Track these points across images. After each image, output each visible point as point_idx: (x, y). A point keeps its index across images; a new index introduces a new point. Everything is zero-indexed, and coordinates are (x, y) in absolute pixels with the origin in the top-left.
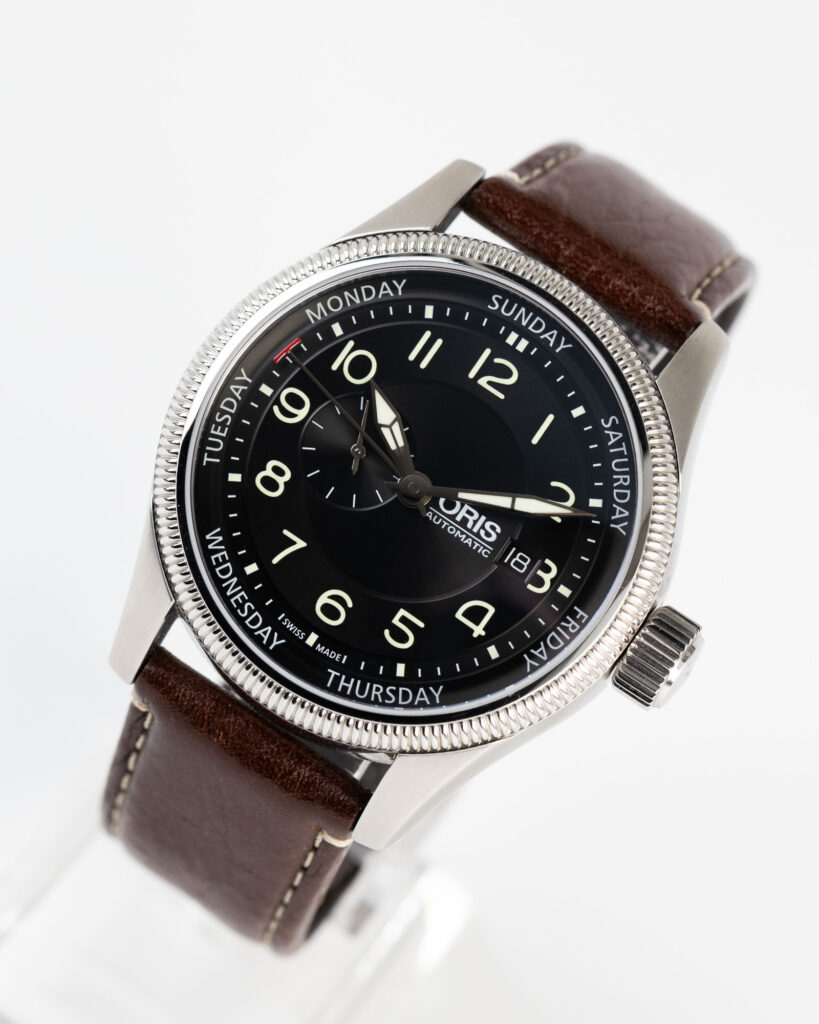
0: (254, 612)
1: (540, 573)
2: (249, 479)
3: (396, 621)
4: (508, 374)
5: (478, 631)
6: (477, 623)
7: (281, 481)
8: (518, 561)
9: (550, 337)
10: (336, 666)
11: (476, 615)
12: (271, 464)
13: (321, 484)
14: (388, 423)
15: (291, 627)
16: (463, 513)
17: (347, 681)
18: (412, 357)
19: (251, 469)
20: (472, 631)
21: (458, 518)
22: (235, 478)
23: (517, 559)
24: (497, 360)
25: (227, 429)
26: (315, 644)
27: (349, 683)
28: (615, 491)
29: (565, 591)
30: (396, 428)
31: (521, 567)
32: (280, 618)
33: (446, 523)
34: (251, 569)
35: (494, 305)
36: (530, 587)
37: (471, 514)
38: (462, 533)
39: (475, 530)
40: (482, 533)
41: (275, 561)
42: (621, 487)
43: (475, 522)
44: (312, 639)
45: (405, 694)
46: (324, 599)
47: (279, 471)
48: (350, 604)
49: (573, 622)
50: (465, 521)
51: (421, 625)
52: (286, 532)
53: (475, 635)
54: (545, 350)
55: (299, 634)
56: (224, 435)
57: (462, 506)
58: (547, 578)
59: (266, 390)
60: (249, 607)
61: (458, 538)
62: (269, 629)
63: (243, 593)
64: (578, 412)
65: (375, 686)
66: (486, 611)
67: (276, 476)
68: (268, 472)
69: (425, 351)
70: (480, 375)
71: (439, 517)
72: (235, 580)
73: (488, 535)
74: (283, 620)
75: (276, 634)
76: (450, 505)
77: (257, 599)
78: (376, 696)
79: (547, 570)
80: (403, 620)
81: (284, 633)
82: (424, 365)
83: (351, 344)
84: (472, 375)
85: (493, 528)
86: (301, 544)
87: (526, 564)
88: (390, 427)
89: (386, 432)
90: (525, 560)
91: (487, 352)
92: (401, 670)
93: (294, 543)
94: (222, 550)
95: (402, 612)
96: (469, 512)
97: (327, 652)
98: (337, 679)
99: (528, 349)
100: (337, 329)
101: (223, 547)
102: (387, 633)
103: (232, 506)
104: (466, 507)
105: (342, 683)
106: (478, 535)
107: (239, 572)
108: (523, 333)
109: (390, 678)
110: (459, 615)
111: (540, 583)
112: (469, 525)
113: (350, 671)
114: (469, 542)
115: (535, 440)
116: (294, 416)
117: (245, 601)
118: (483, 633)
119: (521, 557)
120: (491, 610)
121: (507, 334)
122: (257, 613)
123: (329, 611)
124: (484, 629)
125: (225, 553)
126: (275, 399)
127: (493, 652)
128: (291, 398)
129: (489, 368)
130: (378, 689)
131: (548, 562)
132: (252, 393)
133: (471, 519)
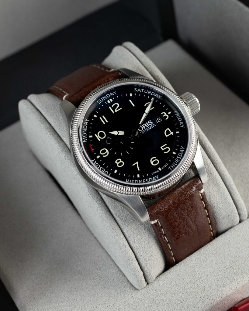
0: (148, 179)
1: (164, 116)
2: (117, 168)
3: (163, 149)
4: (116, 106)
5: (172, 133)
6: (170, 133)
7: (121, 161)
8: (159, 120)
9: (111, 94)
10: (168, 166)
11: (168, 132)
12: (116, 162)
13: (125, 154)
14: (118, 133)
15: (155, 173)
16: (144, 127)
17: (172, 165)
18: (104, 123)
19: (115, 167)
20: (171, 135)
21: (145, 128)
22: (116, 171)
23: (158, 120)
24: (113, 106)
25: (104, 169)
26: (161, 169)
28: (151, 94)
29: (170, 113)
30: (119, 132)
31: (160, 120)
33: (145, 131)
34: (138, 176)
35: (100, 103)
36: (166, 119)
37: (145, 125)
38: (148, 129)
39: (149, 126)
40: (150, 124)
41: (139, 170)
42: (151, 93)
43: (147, 125)
44: (160, 169)
45: (180, 154)
46: (152, 163)
47: (118, 161)
48: (155, 158)
49: (177, 114)
50: (146, 127)
51: (166, 144)
52: (133, 165)
53: (172, 134)
54: (114, 96)
55: (157, 171)
56: (105, 170)
57: (142, 126)
58: (165, 115)
59: (98, 157)
60: (147, 180)
61: (149, 130)
62: (154, 177)
63: (143, 180)
64: (131, 95)
65: (176, 160)
66: (168, 130)
67: (119, 162)
68: (118, 163)
69: (104, 120)
70: (114, 111)
71: (143, 132)
72: (139, 181)
73: (151, 123)
74: (153, 174)
75: (156, 177)
76: (141, 129)
77: (146, 177)
78: (178, 161)
79: (164, 114)
80: (163, 148)
81: (156, 175)
82: (107, 121)
83: (96, 135)
84: (114, 113)
85: (150, 122)
86: (137, 163)
87: (160, 119)
88: (119, 133)
89: (119, 134)
90: (159, 119)
91: (110, 108)
92: (174, 153)
93: (136, 164)
94: (131, 181)
95: (161, 148)
96: (144, 125)
97: (164, 167)
98: (171, 167)
99: (112, 99)
100: (91, 137)
101: (131, 180)
102: (165, 152)
103: (122, 174)
104: (143, 125)
105: (172, 167)
106: (150, 126)
107: (138, 179)
108: (109, 99)
109: (175, 156)
110: (167, 136)
111: (166, 117)
112: (147, 126)
113: (170, 164)
114: (151, 128)
115: (134, 105)
116: (107, 153)
117: (145, 180)
118: (173, 133)
119: (158, 119)
120: (168, 129)
121: (107, 102)
122: (149, 179)
123: (155, 163)
124: (172, 132)
125: (132, 180)
126: (101, 156)
127: (178, 132)
128: (103, 152)
129: (114, 109)
130: (177, 160)
131: (162, 113)
132: (98, 160)
133: (146, 126)
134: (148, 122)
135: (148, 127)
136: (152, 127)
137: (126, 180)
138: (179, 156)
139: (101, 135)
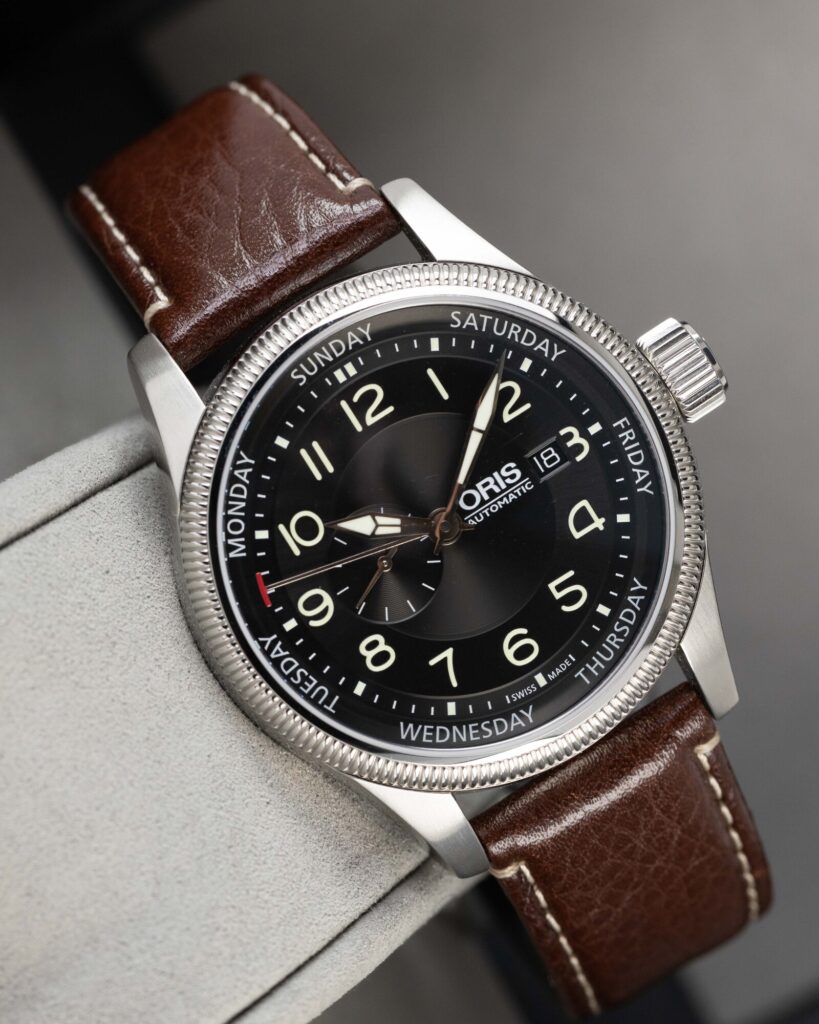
0: (492, 723)
1: (570, 444)
2: (367, 676)
3: (558, 595)
4: (372, 395)
5: (599, 523)
6: (592, 521)
7: (382, 647)
8: (548, 459)
9: (354, 340)
10: (574, 668)
11: (583, 519)
12: (362, 649)
13: (399, 611)
14: (373, 525)
15: (521, 695)
16: (483, 491)
17: (592, 663)
18: (318, 476)
19: (358, 669)
20: (597, 529)
21: (486, 497)
22: (360, 688)
23: (545, 459)
24: (356, 398)
25: (311, 677)
26: (547, 678)
27: (595, 663)
28: (522, 342)
29: (595, 428)
30: (381, 520)
31: (554, 459)
32: (509, 702)
33: (486, 511)
34: (451, 709)
35: (301, 380)
36: (579, 458)
37: (487, 484)
38: (501, 500)
39: (504, 486)
40: (509, 481)
41: (454, 683)
42: (521, 335)
43: (496, 483)
44: (541, 680)
45: (628, 615)
46: (509, 653)
47: (372, 645)
48: (524, 631)
49: (626, 433)
50: (491, 493)
51: (571, 573)
52: (432, 662)
53: (601, 528)
54: (364, 350)
55: (531, 690)
56: (315, 682)
57: (476, 489)
58: (577, 439)
59: (290, 625)
60: (485, 726)
61: (505, 505)
62: (514, 715)
63: (470, 726)
64: (435, 345)
65: (608, 640)
66: (583, 509)
67: (376, 650)
68: (369, 655)
69: (317, 461)
70: (362, 420)
71: (477, 515)
72: (454, 728)
73: (513, 476)
74: (511, 699)
75: (522, 711)
76: (470, 500)
77: (481, 715)
78: (617, 643)
79: (570, 436)
80: (559, 588)
82: (330, 469)
83: (282, 528)
84: (359, 428)
85: (508, 469)
86: (449, 653)
87: (554, 454)
88: (377, 526)
89: (381, 531)
90: (550, 452)
91: (344, 404)
92: (604, 610)
93: (445, 660)
95: (552, 586)
96: (485, 485)
97: (558, 671)
98: (587, 673)
99: (356, 365)
100: (262, 535)
101: (420, 727)
102: (565, 608)
103: (385, 702)
104: (478, 485)
105: (592, 669)
106: (509, 486)
107: (450, 722)
108: (339, 363)
109: (607, 624)
110: (577, 535)
111: (579, 448)
112: (497, 490)
113: (584, 657)
114: (512, 497)
115: (445, 396)
116: (326, 609)
117: (479, 728)
118: (603, 520)
119: (546, 455)
120: (584, 503)
121: (334, 379)
122: (495, 721)
123: (522, 653)
124: (599, 517)
125: (426, 727)
126: (303, 621)
127: (623, 518)
128: (309, 605)
129: (360, 409)
130: (612, 639)
131: (563, 432)
132: (287, 639)
133: (492, 486)
134: (504, 472)
135: (503, 491)
136: (518, 491)
137: (402, 724)
138: (623, 623)
139: (306, 529)
